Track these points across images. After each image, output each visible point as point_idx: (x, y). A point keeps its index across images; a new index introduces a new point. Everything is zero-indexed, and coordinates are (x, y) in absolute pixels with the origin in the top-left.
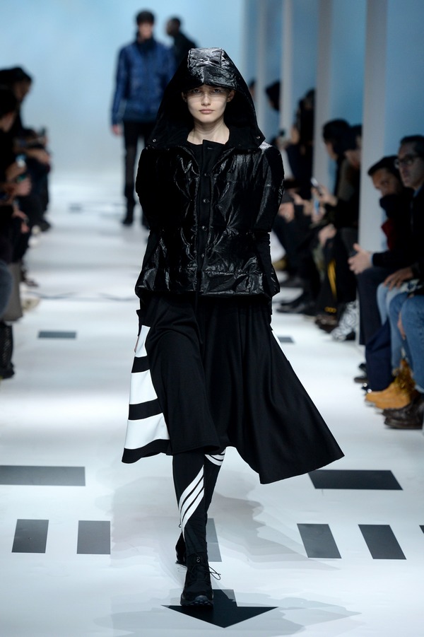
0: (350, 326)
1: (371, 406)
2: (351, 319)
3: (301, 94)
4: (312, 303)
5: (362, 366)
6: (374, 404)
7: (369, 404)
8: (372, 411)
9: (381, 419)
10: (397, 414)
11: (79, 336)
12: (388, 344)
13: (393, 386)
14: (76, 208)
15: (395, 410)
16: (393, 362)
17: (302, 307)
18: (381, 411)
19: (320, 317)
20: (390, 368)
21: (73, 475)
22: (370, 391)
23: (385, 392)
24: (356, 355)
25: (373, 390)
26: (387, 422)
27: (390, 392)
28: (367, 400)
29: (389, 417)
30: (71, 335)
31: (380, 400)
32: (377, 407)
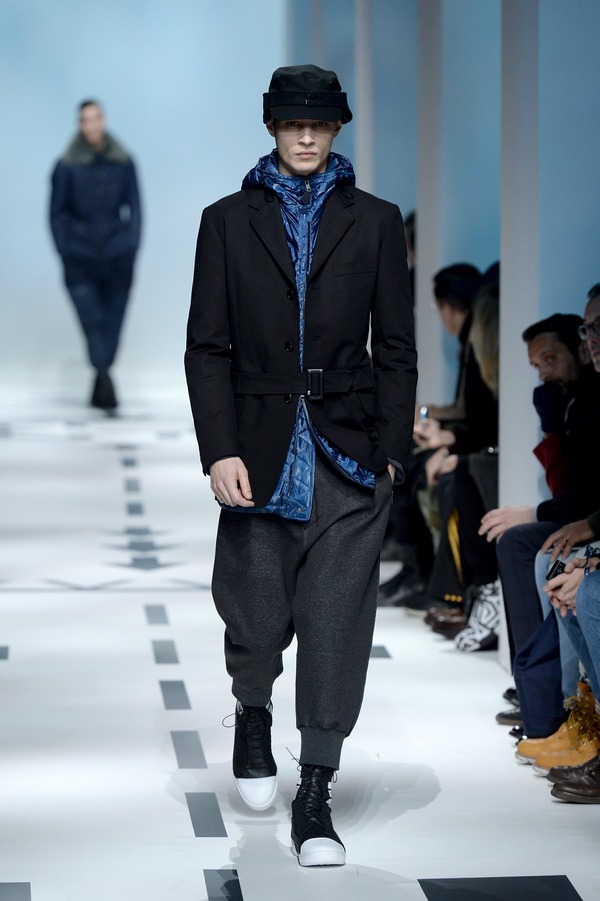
0: (485, 626)
1: (529, 764)
4: (420, 588)
5: (510, 695)
6: (532, 760)
7: (525, 760)
8: (529, 772)
9: (547, 786)
10: (574, 776)
11: (12, 654)
12: (554, 654)
13: (563, 729)
15: (571, 770)
16: (564, 688)
17: (401, 594)
19: (433, 610)
20: (560, 696)
22: (525, 737)
25: (529, 737)
26: (557, 791)
28: (519, 753)
29: (560, 782)
31: (544, 754)
32: (539, 765)
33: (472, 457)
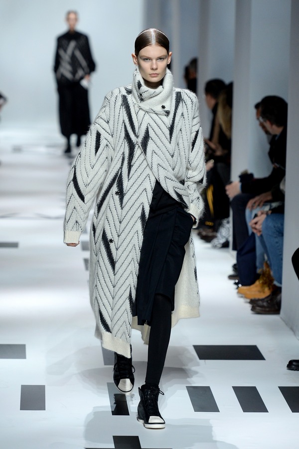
0: (225, 237)
1: (242, 297)
2: (226, 231)
3: (186, 62)
6: (243, 296)
7: (241, 295)
8: (242, 300)
9: (249, 307)
10: (260, 303)
11: (21, 245)
12: (253, 249)
13: (257, 283)
14: (17, 149)
15: (259, 300)
16: (258, 264)
18: (249, 300)
20: (255, 268)
21: (16, 351)
22: (240, 285)
23: (252, 286)
24: (229, 259)
25: (242, 285)
26: (253, 309)
27: (256, 286)
28: (238, 293)
29: (255, 305)
30: (15, 245)
31: (248, 293)
32: (246, 297)
33: (219, 165)
